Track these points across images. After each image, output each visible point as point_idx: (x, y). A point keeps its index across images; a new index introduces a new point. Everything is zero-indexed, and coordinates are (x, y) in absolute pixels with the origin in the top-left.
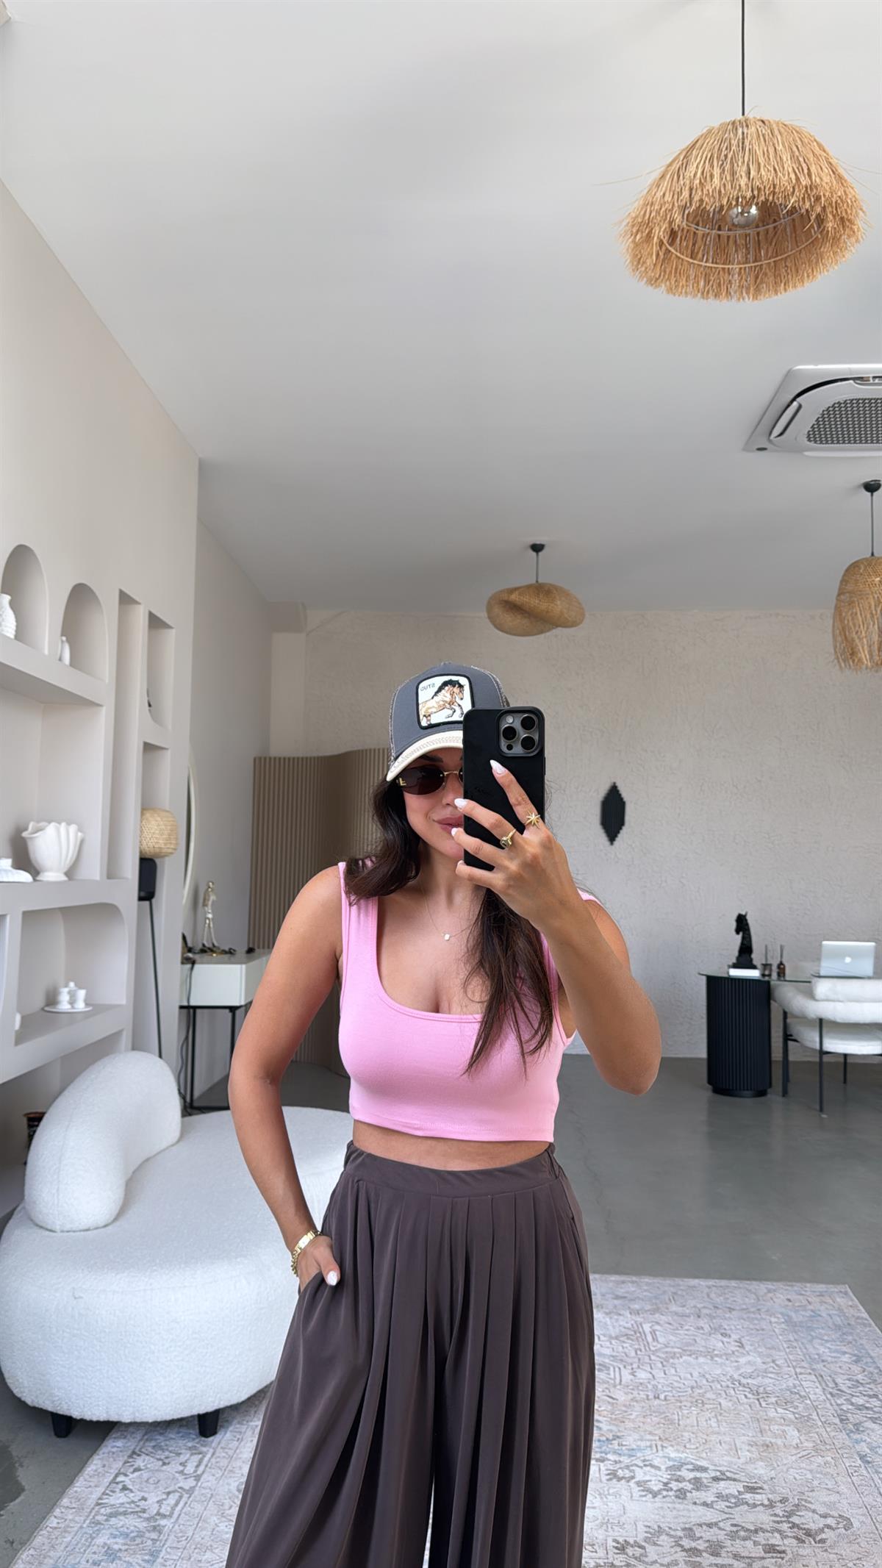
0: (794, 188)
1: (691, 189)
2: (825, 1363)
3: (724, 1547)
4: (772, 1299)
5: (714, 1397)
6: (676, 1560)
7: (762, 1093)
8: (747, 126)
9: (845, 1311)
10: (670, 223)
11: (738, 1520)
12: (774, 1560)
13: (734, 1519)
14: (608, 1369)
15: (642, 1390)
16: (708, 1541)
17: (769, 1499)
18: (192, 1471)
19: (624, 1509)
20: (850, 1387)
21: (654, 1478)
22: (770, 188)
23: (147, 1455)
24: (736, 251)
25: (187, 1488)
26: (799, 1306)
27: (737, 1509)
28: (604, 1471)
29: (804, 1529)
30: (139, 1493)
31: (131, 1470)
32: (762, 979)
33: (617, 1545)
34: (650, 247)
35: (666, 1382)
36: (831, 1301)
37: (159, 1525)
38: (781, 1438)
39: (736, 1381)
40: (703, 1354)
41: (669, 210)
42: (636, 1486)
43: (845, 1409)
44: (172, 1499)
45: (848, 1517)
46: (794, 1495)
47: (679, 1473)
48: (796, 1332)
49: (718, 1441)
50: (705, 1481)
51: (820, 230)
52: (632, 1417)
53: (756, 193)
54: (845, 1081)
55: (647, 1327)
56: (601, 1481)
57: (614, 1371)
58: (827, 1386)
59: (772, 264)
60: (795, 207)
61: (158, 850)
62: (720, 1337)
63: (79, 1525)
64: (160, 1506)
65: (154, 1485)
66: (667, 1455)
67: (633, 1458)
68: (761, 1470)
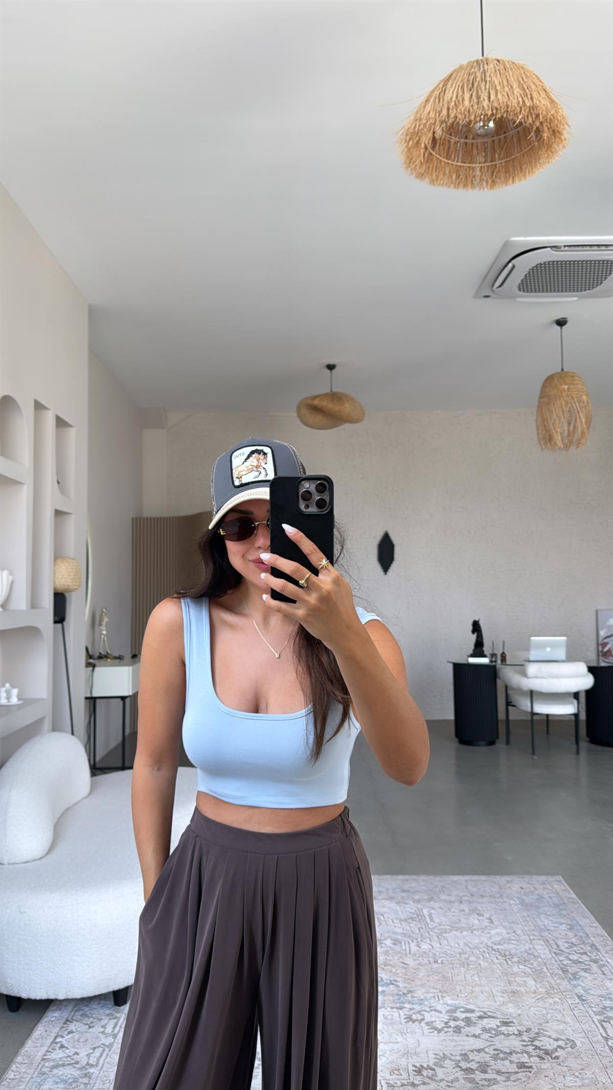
0: (521, 108)
1: (448, 109)
2: (550, 932)
3: (490, 1066)
4: (510, 887)
5: (475, 959)
6: (457, 1078)
7: (492, 743)
8: (487, 64)
9: (560, 893)
10: (434, 133)
11: (498, 1046)
12: (524, 1074)
13: (495, 1045)
14: (401, 943)
15: (425, 957)
16: (478, 1062)
17: (518, 1030)
18: (110, 1031)
19: (419, 1042)
20: (567, 948)
21: (437, 1019)
22: (504, 108)
23: (77, 1021)
24: (478, 154)
25: (107, 1044)
26: (529, 892)
27: (497, 1038)
28: (403, 1017)
29: (543, 1050)
30: (72, 1049)
31: (66, 1033)
32: (490, 664)
33: (415, 1069)
34: (419, 149)
35: (441, 950)
36: (550, 888)
37: (89, 1073)
38: (523, 986)
39: (490, 947)
40: (466, 929)
41: (433, 124)
42: (425, 1025)
43: (565, 963)
44: (97, 1053)
45: (573, 1039)
46: (535, 1026)
47: (455, 1015)
48: (528, 910)
49: (480, 991)
50: (473, 1019)
51: (538, 139)
52: (419, 977)
53: (494, 111)
54: (548, 733)
55: (425, 912)
56: (401, 1023)
57: (405, 944)
58: (552, 948)
59: (504, 164)
60: (522, 122)
61: (67, 587)
62: (476, 916)
63: (30, 1076)
64: (89, 1058)
65: (84, 1043)
66: (445, 1002)
67: (423, 1005)
68: (511, 1009)
